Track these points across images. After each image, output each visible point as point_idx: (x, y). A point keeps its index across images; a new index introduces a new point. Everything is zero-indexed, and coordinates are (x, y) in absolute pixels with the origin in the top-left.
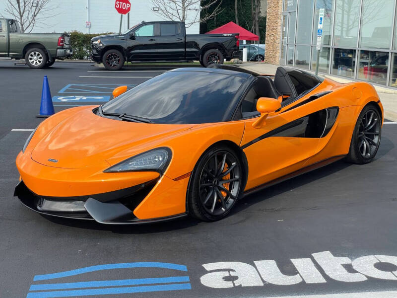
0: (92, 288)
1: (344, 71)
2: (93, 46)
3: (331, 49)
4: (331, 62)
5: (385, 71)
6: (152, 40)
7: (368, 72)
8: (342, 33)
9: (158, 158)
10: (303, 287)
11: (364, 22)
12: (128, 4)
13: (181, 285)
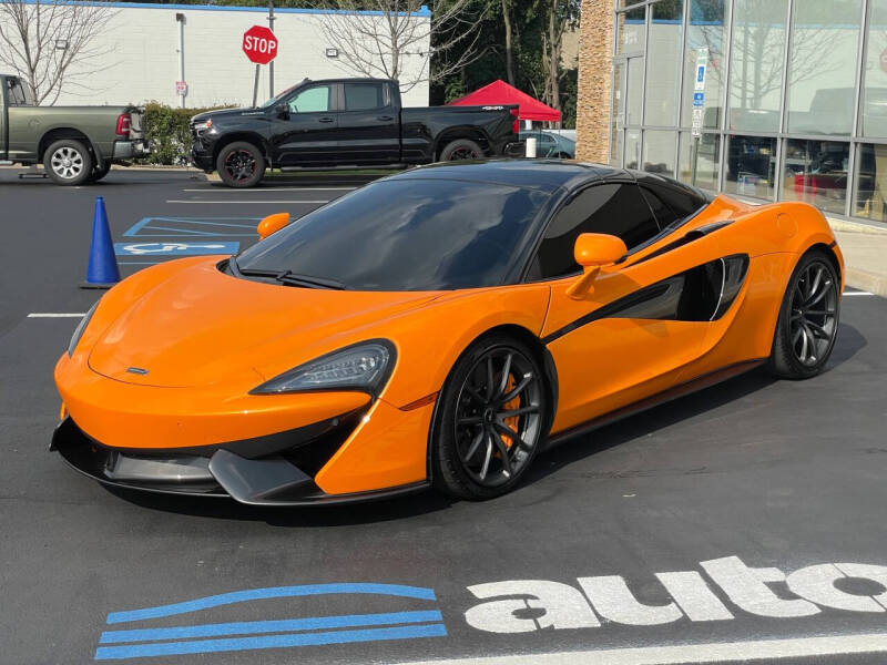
0: (234, 636)
1: (752, 186)
2: (194, 133)
3: (722, 136)
4: (723, 166)
5: (842, 184)
6: (326, 121)
7: (805, 187)
8: (744, 104)
9: (368, 363)
10: (684, 630)
11: (793, 79)
12: (271, 42)
13: (424, 627)
